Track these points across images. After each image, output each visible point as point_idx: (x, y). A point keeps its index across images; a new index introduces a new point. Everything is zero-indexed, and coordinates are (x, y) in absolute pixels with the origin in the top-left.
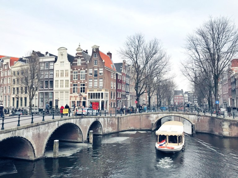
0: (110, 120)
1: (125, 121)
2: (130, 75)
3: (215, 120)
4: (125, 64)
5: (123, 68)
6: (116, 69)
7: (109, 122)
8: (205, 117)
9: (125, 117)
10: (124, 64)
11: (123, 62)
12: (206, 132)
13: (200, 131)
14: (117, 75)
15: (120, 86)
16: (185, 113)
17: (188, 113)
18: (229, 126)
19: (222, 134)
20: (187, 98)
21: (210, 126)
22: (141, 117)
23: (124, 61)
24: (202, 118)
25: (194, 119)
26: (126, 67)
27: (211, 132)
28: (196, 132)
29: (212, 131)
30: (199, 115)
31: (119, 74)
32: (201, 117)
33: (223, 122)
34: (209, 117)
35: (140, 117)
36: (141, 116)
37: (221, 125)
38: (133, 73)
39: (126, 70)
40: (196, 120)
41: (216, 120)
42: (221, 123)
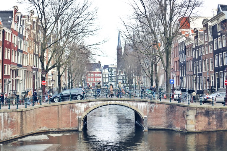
0: (8, 117)
1: (32, 116)
2: (24, 35)
3: (176, 108)
4: (17, 14)
5: (13, 21)
6: (3, 22)
7: (6, 119)
8: (162, 105)
9: (32, 111)
10: (15, 13)
11: (13, 10)
12: (162, 127)
13: (154, 127)
14: (4, 32)
15: (8, 52)
16: (132, 99)
17: (136, 99)
18: (196, 116)
19: (186, 128)
20: (107, 76)
21: (167, 119)
22: (60, 108)
23: (16, 8)
24: (157, 106)
25: (144, 108)
26: (18, 19)
27: (168, 126)
28: (148, 129)
29: (171, 126)
30: (151, 103)
31: (7, 30)
32: (155, 105)
33: (188, 110)
34: (167, 104)
35: (58, 109)
36: (59, 106)
37: (184, 116)
38: (28, 29)
39: (18, 24)
40: (148, 110)
41: (178, 107)
42: (184, 112)
